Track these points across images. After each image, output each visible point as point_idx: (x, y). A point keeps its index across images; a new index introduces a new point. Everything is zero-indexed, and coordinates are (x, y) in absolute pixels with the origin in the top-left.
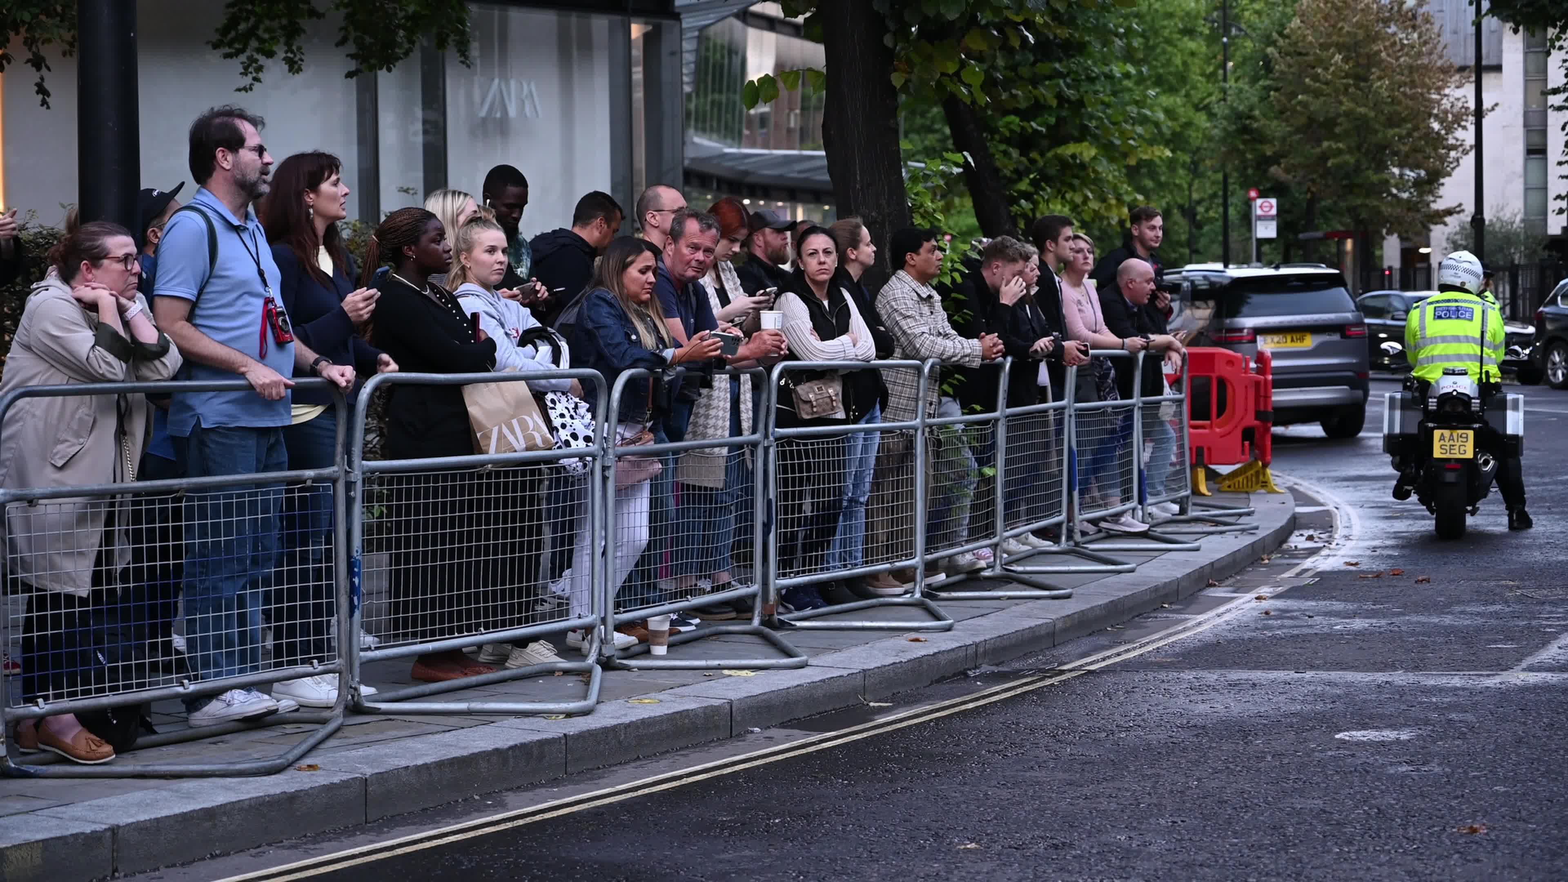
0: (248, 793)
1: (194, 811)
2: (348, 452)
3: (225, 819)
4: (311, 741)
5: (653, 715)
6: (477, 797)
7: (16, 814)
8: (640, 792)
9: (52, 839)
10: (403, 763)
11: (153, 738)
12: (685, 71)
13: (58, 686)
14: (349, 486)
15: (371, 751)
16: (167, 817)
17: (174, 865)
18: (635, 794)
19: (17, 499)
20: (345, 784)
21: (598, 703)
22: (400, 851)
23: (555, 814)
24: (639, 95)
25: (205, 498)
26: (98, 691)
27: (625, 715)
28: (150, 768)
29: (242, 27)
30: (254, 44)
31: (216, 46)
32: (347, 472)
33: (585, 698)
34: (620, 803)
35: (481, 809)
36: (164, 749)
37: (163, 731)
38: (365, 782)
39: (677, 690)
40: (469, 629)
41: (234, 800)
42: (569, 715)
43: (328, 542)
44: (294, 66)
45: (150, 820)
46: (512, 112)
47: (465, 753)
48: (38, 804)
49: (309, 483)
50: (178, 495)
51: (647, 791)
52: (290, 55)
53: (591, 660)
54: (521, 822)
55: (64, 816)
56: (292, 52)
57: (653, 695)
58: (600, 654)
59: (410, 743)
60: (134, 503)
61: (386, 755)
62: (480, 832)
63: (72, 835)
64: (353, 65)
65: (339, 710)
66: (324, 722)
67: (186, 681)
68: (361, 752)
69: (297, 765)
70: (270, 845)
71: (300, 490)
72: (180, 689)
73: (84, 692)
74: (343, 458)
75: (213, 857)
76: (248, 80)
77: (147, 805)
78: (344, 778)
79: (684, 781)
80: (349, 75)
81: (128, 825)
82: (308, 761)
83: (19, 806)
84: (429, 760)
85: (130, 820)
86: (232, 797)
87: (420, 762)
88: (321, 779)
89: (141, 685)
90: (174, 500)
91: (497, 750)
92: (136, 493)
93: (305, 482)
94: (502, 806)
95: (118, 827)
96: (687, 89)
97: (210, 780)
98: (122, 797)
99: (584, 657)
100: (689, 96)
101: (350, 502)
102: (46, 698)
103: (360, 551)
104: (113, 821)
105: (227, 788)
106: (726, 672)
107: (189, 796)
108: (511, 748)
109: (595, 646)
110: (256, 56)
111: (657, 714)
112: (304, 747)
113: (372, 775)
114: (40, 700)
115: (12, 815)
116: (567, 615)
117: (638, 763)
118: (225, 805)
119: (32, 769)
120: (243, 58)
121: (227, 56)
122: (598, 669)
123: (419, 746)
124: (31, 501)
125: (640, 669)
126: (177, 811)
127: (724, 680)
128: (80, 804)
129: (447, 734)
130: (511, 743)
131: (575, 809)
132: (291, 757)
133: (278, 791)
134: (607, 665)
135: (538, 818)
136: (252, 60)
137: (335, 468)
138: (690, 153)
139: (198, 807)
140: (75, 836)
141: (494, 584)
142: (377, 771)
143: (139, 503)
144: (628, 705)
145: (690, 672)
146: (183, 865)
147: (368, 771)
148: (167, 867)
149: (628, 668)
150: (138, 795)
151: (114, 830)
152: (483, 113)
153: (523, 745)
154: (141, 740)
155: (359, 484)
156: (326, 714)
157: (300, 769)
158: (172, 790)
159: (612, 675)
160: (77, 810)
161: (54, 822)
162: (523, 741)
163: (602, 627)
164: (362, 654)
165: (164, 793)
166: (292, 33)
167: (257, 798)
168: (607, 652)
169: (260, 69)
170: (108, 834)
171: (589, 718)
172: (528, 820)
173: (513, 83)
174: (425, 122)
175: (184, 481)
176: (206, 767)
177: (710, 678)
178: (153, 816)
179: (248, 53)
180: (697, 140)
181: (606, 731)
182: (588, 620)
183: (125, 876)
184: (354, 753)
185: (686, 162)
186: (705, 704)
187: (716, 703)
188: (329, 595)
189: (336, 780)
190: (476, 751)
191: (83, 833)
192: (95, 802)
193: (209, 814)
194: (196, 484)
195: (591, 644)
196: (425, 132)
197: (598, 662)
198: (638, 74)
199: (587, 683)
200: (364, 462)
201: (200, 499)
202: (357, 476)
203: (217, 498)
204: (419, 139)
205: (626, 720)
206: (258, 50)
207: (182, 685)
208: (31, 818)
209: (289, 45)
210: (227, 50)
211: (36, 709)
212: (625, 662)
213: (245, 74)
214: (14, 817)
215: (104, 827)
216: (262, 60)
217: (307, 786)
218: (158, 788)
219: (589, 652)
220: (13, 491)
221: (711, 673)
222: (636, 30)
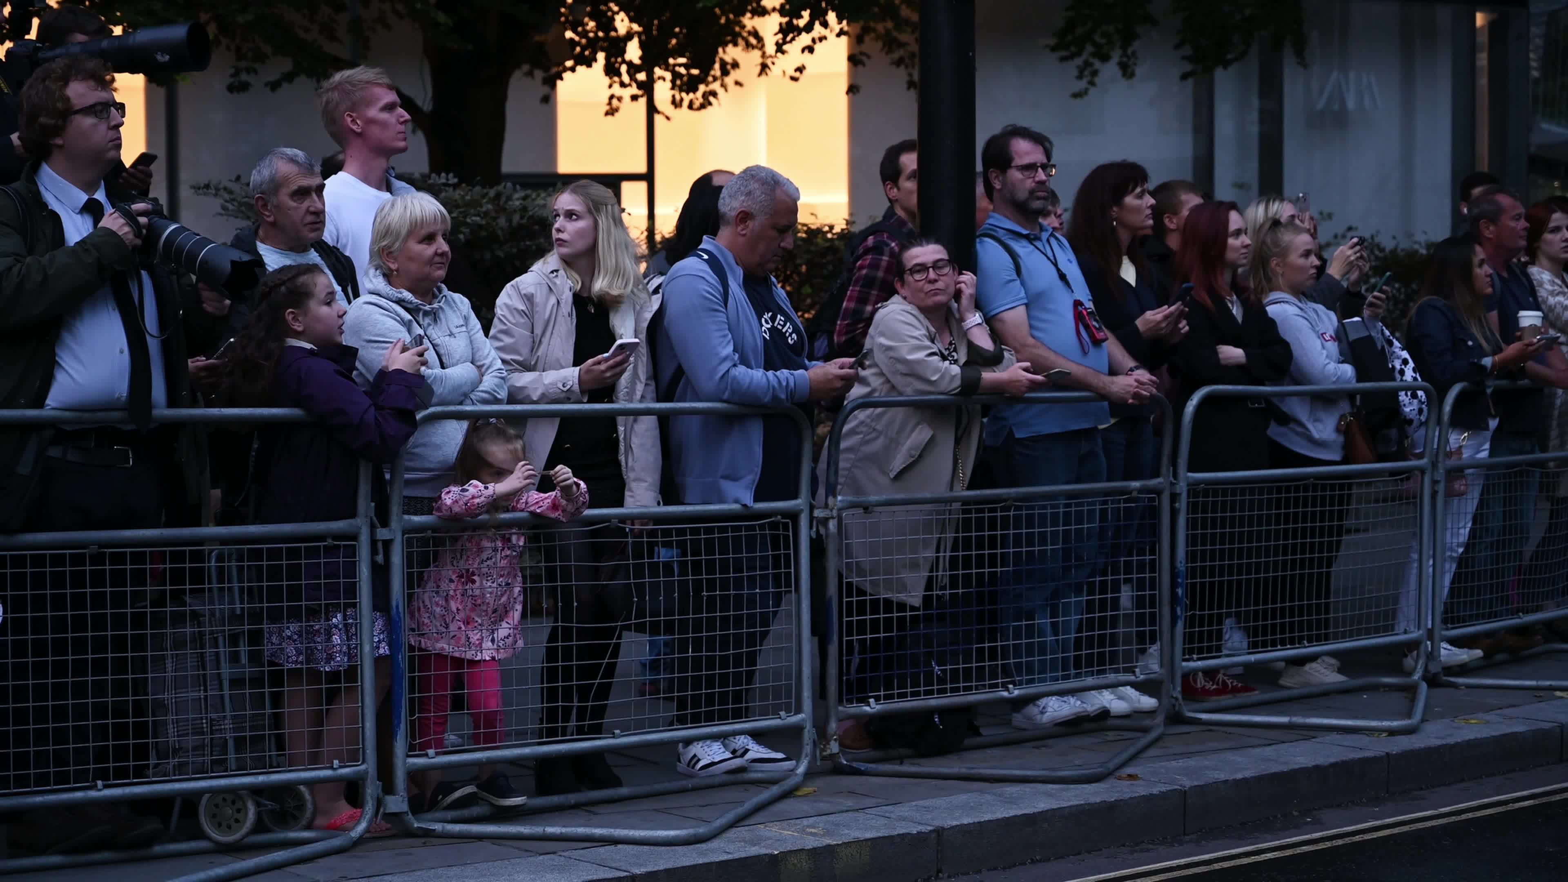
0: (1069, 800)
1: (1016, 816)
2: (1174, 463)
3: (1045, 825)
4: (1132, 750)
5: (1479, 736)
6: (1296, 814)
7: (847, 811)
8: (1464, 817)
9: (879, 838)
10: (1222, 776)
11: (978, 740)
12: (1532, 55)
13: (889, 686)
14: (1174, 497)
15: (1191, 762)
16: (989, 821)
17: (995, 869)
18: (1458, 818)
19: (853, 505)
20: (1163, 795)
21: (1423, 720)
22: (1216, 866)
23: (1375, 835)
24: (1483, 81)
25: (1032, 508)
26: (927, 693)
27: (1451, 735)
28: (973, 771)
29: (1080, 31)
30: (1089, 48)
31: (1054, 49)
32: (1172, 484)
33: (1409, 715)
34: (1442, 826)
35: (1299, 828)
36: (989, 751)
37: (988, 732)
38: (1183, 794)
39: (1506, 711)
40: (1292, 642)
41: (1055, 807)
42: (1392, 732)
43: (1152, 552)
44: (1127, 71)
45: (974, 823)
46: (1351, 104)
47: (1285, 768)
48: (868, 802)
49: (1135, 494)
50: (1008, 503)
51: (1470, 815)
52: (1125, 59)
53: (1416, 677)
54: (1340, 842)
55: (892, 815)
56: (1127, 56)
57: (1480, 715)
58: (1426, 670)
59: (1230, 756)
60: (965, 512)
61: (1207, 768)
62: (1298, 850)
63: (898, 835)
64: (1188, 67)
65: (1160, 719)
66: (1145, 730)
67: (1011, 686)
68: (1180, 763)
69: (1117, 774)
70: (1089, 852)
71: (1126, 501)
72: (1005, 694)
73: (914, 694)
74: (1168, 470)
75: (1033, 862)
76: (1082, 84)
77: (972, 808)
78: (1163, 789)
79: (1511, 807)
80: (1184, 77)
81: (952, 827)
82: (1129, 770)
83: (849, 803)
84: (1248, 774)
85: (955, 823)
86: (1053, 804)
87: (1239, 776)
88: (1140, 790)
89: (967, 689)
90: (1003, 509)
91: (1317, 768)
92: (966, 502)
93: (1130, 493)
94: (1320, 825)
95: (943, 829)
96: (1535, 74)
97: (1032, 785)
98: (948, 799)
99: (1410, 674)
100: (1536, 81)
101: (1174, 513)
102: (877, 699)
103: (1184, 562)
104: (938, 823)
105: (1049, 795)
106: (1558, 693)
107: (1012, 801)
108: (1333, 765)
109: (1421, 662)
110: (1091, 60)
111: (1484, 736)
112: (1124, 756)
113: (1191, 788)
114: (872, 700)
115: (842, 812)
116: (1393, 630)
117: (1464, 785)
118: (1047, 811)
119: (863, 766)
120: (1079, 61)
121: (1063, 59)
122: (1424, 686)
123: (1239, 759)
124: (867, 508)
125: (1468, 686)
126: (999, 815)
127: (1555, 702)
128: (907, 804)
129: (1268, 749)
130: (1332, 760)
131: (1396, 830)
132: (1111, 766)
133: (1098, 800)
134: (1433, 681)
135: (1357, 838)
136: (1087, 64)
137: (1160, 480)
138: (1536, 139)
139: (1020, 812)
140: (902, 836)
141: (1318, 597)
142: (1196, 783)
143: (969, 511)
144: (1455, 725)
145: (1521, 692)
146: (1004, 868)
147: (1187, 783)
148: (988, 870)
149: (1455, 686)
150: (962, 798)
151: (939, 832)
152: (1320, 105)
153: (1344, 763)
154: (968, 742)
155: (1184, 496)
156: (1147, 722)
157: (1120, 778)
158: (995, 794)
159: (1438, 692)
160: (903, 810)
161: (883, 821)
162: (1344, 758)
163: (1429, 643)
164: (1184, 664)
165: (988, 797)
166: (1128, 37)
167: (1077, 806)
168: (1434, 668)
169: (1095, 73)
170: (934, 835)
171: (1413, 738)
172: (1347, 840)
173: (1352, 75)
174: (1262, 112)
175: (1013, 490)
176: (1029, 773)
177: (1540, 700)
178: (976, 820)
179: (1084, 56)
180: (1545, 126)
181: (1430, 752)
182: (1414, 635)
183: (949, 877)
184: (1174, 763)
185: (1533, 150)
186: (1533, 728)
187: (1546, 726)
188: (1152, 605)
189: (1155, 791)
190: (1297, 767)
191: (909, 834)
192: (921, 803)
193: (1031, 819)
194: (1024, 493)
195: (1417, 662)
196: (1262, 121)
197: (1424, 678)
198: (1483, 60)
199: (1413, 701)
200: (1190, 474)
201: (1028, 508)
202: (1182, 487)
203: (1044, 507)
204: (1255, 129)
205: (1450, 741)
206: (1094, 55)
207: (1007, 690)
208: (860, 815)
209: (1124, 48)
210: (1064, 53)
211: (867, 708)
212: (1452, 679)
213: (1080, 77)
214: (845, 814)
215: (930, 828)
216: (1097, 64)
217: (1127, 796)
218: (982, 792)
219: (1415, 668)
220: (850, 498)
221: (1542, 693)
222: (1480, 19)
